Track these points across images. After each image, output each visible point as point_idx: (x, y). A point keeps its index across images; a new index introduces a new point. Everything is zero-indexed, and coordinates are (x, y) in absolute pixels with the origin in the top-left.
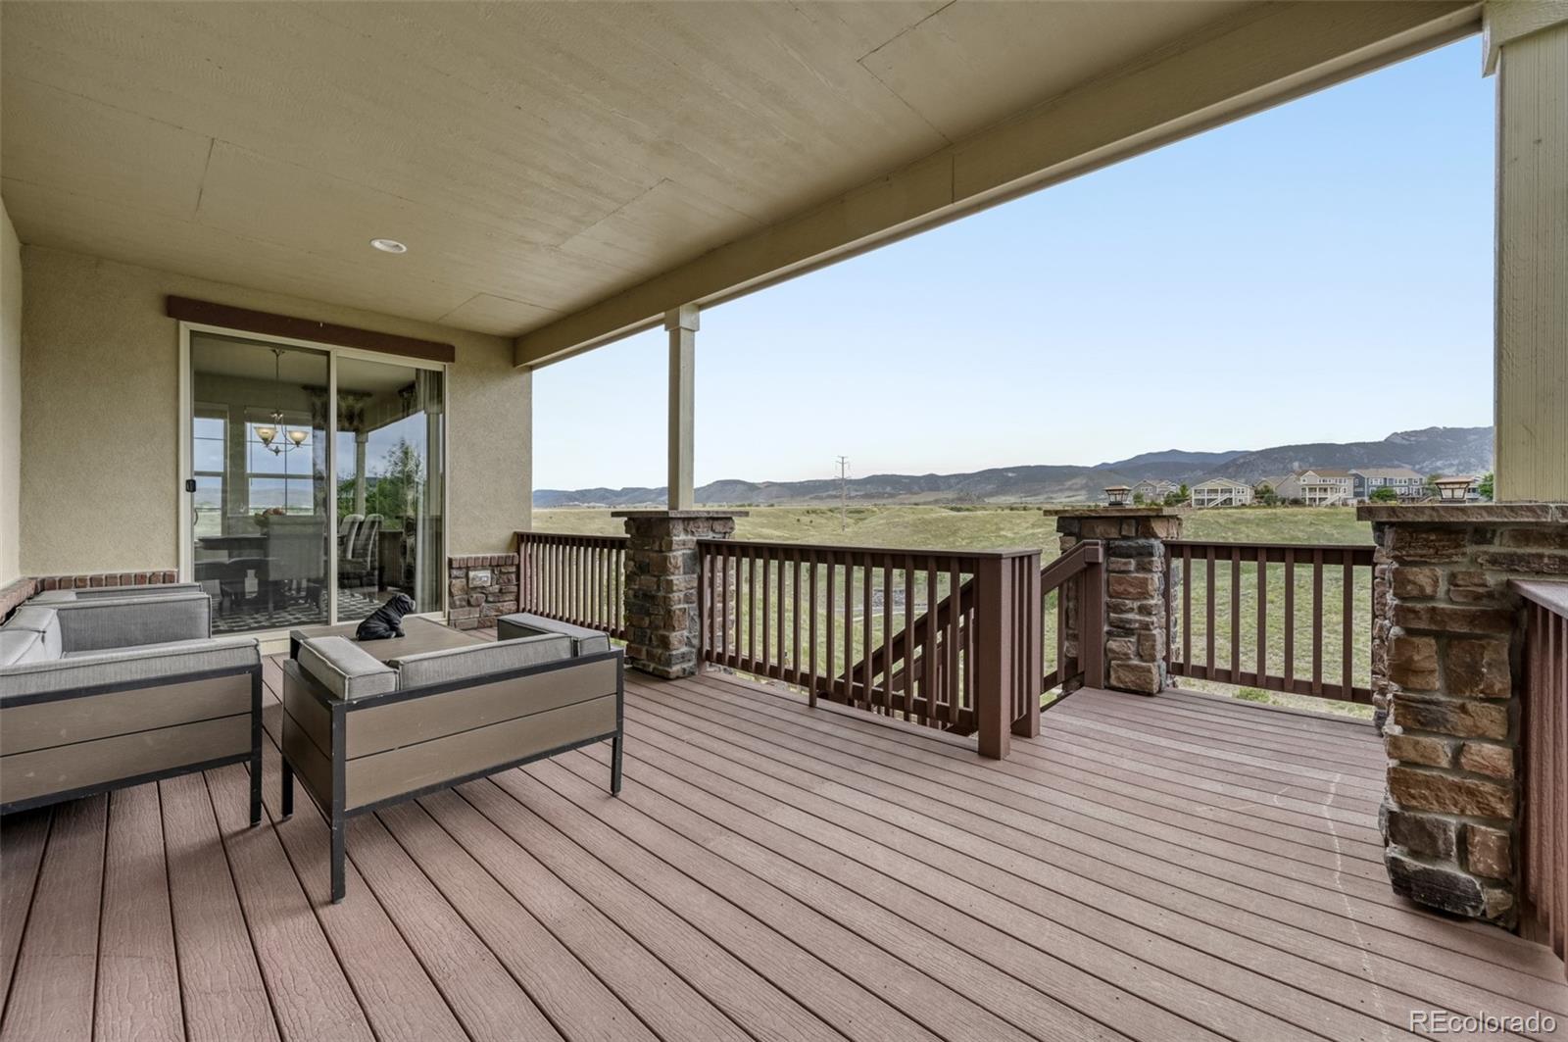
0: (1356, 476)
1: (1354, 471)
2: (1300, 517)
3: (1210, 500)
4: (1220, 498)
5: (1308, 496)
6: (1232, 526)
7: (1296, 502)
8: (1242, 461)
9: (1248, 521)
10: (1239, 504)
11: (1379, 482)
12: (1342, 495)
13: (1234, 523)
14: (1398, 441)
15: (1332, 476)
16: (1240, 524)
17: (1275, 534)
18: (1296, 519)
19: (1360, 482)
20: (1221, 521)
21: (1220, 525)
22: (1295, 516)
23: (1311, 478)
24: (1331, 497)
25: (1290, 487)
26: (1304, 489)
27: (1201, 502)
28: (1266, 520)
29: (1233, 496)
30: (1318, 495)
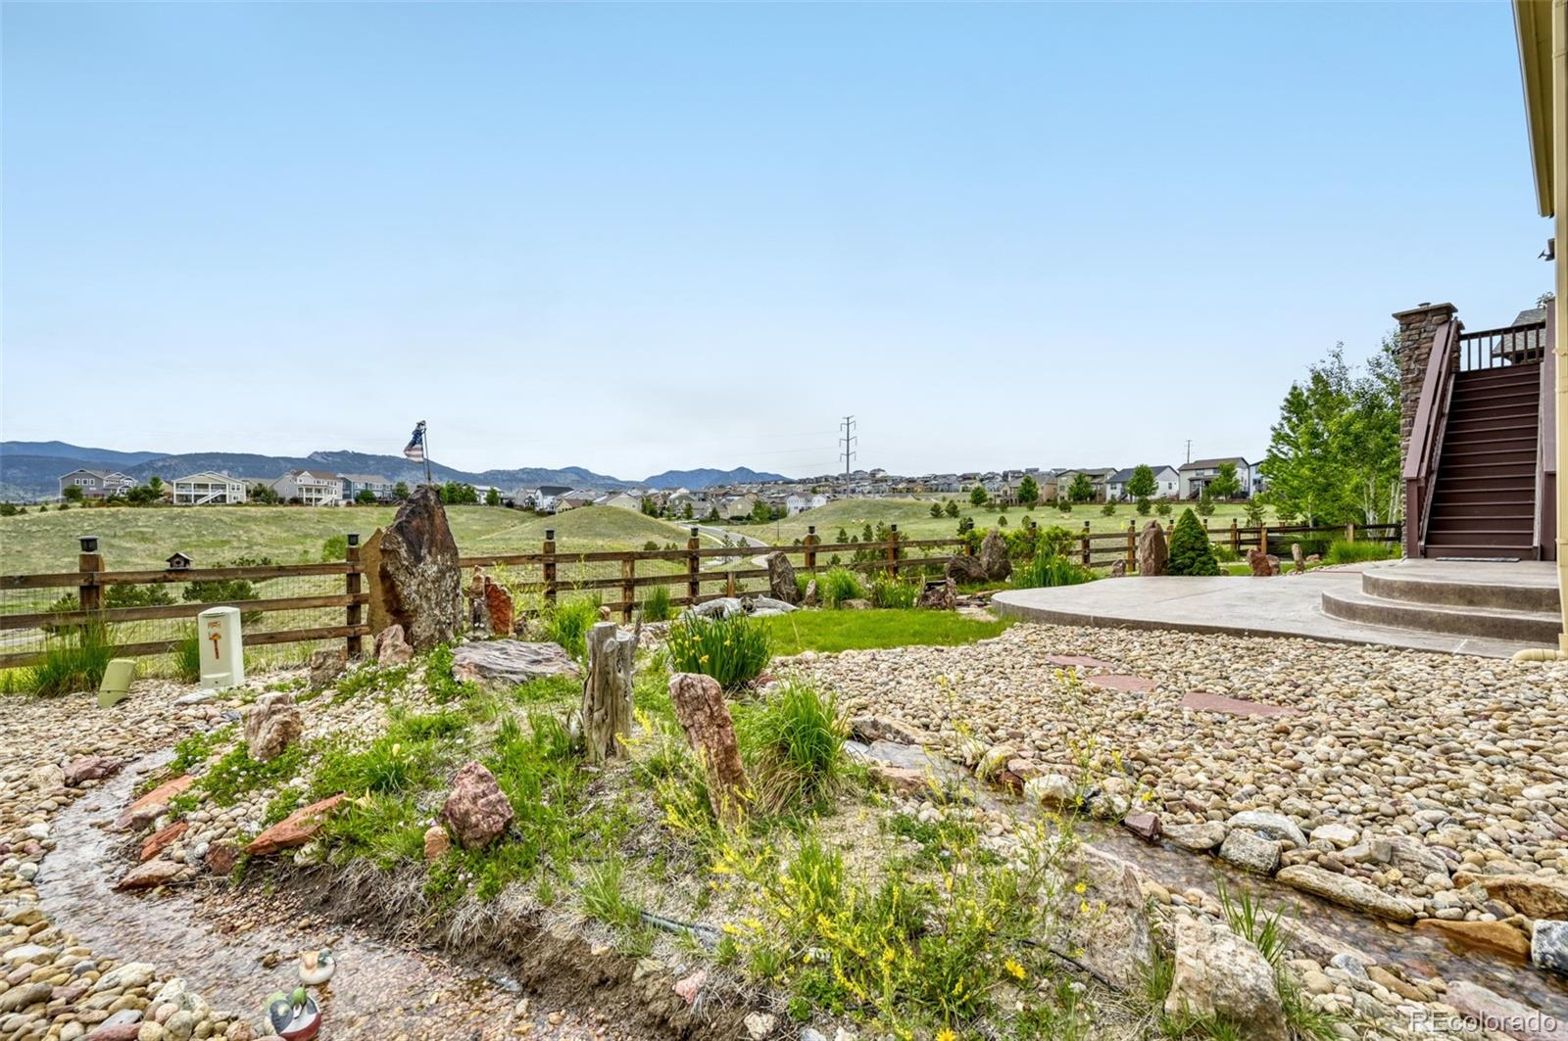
0: (344, 479)
1: (341, 475)
2: (306, 515)
3: (198, 497)
4: (211, 494)
5: (305, 496)
6: (238, 524)
7: (296, 501)
8: (160, 464)
9: (255, 519)
10: (235, 501)
11: (361, 487)
12: (335, 497)
13: (240, 520)
14: (318, 459)
15: (325, 478)
16: (246, 522)
17: (288, 531)
18: (303, 517)
19: (348, 484)
20: (224, 518)
21: (225, 523)
22: (301, 514)
23: (306, 479)
24: (326, 498)
25: (286, 487)
26: (301, 489)
27: (185, 499)
28: (274, 518)
29: (227, 493)
30: (314, 495)
